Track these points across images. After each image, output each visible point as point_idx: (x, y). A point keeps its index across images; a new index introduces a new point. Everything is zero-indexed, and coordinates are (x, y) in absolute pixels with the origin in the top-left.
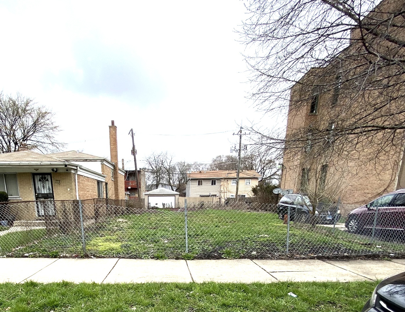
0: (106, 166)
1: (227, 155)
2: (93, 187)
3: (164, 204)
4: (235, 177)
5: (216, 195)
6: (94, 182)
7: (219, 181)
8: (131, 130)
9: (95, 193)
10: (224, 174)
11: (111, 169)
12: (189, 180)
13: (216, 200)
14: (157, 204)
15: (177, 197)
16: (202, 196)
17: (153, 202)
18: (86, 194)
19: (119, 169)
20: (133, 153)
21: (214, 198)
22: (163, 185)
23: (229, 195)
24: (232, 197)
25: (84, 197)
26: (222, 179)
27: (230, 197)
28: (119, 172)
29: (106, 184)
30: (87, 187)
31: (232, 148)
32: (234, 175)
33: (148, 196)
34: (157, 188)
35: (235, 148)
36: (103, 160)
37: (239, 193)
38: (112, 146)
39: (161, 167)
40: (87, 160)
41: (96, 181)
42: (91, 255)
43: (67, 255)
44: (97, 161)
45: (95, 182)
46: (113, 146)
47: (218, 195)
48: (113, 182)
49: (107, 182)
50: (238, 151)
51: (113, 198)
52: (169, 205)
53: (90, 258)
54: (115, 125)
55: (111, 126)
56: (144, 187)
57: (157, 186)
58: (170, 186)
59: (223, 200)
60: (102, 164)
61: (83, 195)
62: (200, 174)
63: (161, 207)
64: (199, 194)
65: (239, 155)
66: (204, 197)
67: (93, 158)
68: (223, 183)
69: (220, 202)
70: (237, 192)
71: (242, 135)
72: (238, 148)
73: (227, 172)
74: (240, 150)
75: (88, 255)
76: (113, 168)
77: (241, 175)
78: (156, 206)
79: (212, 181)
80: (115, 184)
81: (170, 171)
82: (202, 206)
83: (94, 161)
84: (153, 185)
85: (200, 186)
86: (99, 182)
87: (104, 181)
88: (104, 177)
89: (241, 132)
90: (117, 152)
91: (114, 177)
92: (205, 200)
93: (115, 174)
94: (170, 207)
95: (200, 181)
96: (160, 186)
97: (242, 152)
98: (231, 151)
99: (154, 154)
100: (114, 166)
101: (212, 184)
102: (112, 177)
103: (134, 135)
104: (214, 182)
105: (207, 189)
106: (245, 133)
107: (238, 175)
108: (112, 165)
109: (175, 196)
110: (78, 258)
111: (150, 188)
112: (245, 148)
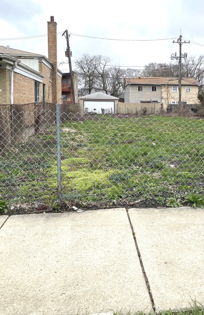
0: (44, 65)
1: (159, 63)
2: (30, 88)
3: (104, 109)
4: (177, 84)
5: (157, 101)
6: (31, 82)
7: (159, 88)
8: (66, 31)
9: (32, 95)
10: (165, 80)
11: (49, 68)
12: (129, 86)
13: (158, 107)
14: (95, 109)
15: (117, 102)
16: (142, 102)
17: (90, 106)
18: (22, 97)
19: (58, 71)
20: (68, 55)
21: (156, 104)
22: (97, 90)
23: (171, 102)
24: (173, 104)
25: (19, 101)
26: (162, 85)
27: (172, 103)
28: (58, 74)
29: (44, 85)
30: (23, 88)
31: (173, 55)
32: (176, 82)
33: (84, 101)
34: (90, 93)
35: (176, 56)
36: (41, 58)
37: (182, 100)
38: (50, 43)
39: (94, 71)
40: (21, 57)
41: (34, 81)
42: (72, 205)
43: (24, 206)
44: (33, 59)
45: (33, 83)
46: (52, 44)
47: (159, 101)
48: (51, 84)
49: (45, 84)
50: (179, 58)
51: (50, 101)
52: (109, 111)
53: (70, 210)
54: (55, 21)
55: (50, 22)
56: (76, 91)
57: (90, 91)
58: (104, 91)
59: (165, 107)
60: (40, 63)
61: (19, 97)
62: (138, 79)
63: (101, 112)
64: (139, 100)
65: (180, 62)
66: (145, 102)
67: (29, 55)
68: (164, 89)
69: (162, 108)
70: (180, 99)
71: (182, 43)
72: (178, 55)
73: (168, 78)
74: (180, 57)
75: (66, 205)
76: (51, 68)
77: (183, 82)
78: (94, 111)
79: (153, 88)
80: (52, 85)
81: (104, 76)
82: (145, 112)
83: (30, 59)
84: (85, 89)
85: (141, 92)
86: (37, 83)
87: (42, 81)
88: (42, 77)
89: (181, 41)
90: (56, 50)
91: (52, 78)
92: (149, 106)
93: (54, 75)
94: (110, 113)
95: (140, 87)
96: (93, 91)
97: (183, 60)
98: (172, 58)
99: (87, 58)
100: (52, 66)
101: (153, 90)
102: (50, 77)
103: (69, 37)
104: (154, 88)
105: (147, 94)
106: (185, 41)
107: (180, 82)
108: (50, 64)
109: (114, 101)
110: (47, 212)
111: (82, 92)
112: (185, 56)
